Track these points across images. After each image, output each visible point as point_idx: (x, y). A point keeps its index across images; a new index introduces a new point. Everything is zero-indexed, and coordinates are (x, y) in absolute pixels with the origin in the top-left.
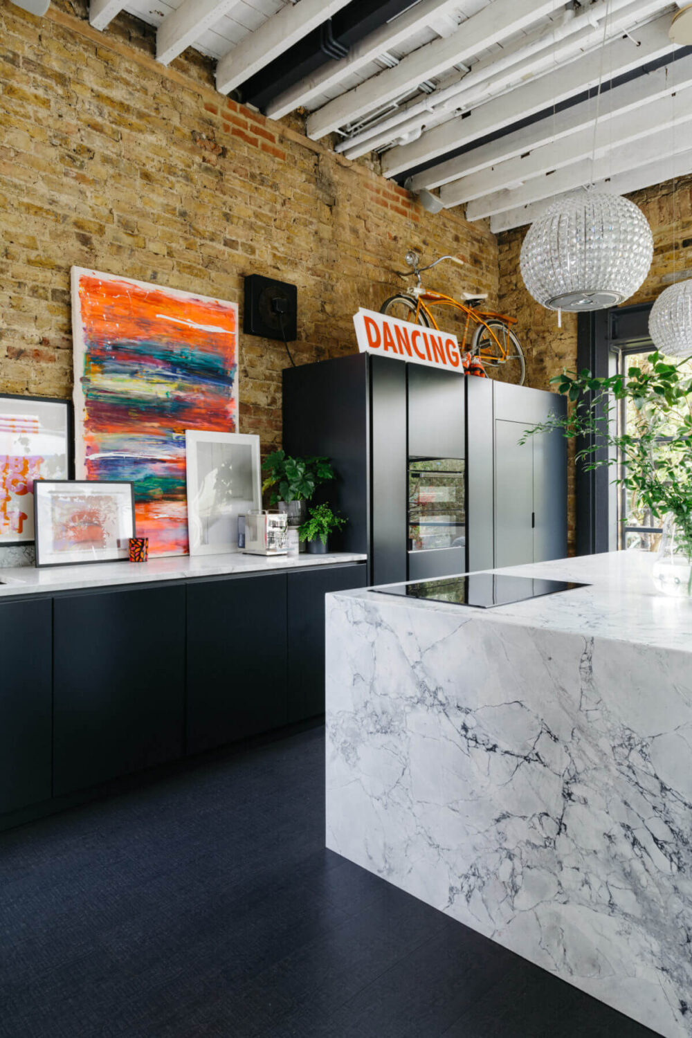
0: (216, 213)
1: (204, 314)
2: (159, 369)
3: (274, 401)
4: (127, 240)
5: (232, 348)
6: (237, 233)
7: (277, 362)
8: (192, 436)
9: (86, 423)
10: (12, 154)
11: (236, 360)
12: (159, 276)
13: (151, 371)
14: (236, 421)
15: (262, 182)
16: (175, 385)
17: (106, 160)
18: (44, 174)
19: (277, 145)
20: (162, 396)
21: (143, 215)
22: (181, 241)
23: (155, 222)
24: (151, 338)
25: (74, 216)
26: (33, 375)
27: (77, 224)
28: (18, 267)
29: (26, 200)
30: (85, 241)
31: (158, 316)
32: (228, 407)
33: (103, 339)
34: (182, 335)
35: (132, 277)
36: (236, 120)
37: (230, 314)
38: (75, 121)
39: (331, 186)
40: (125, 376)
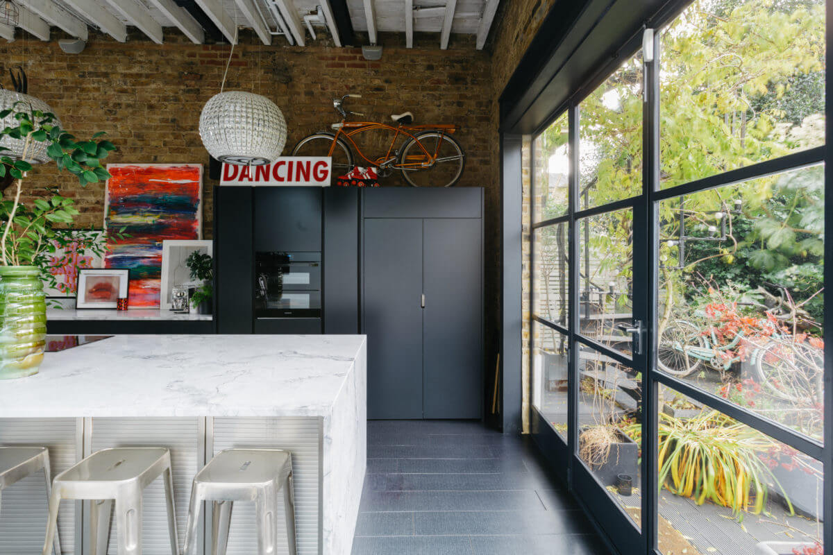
1: (178, 174)
2: (149, 209)
4: (140, 143)
5: (197, 190)
8: (167, 244)
9: (107, 240)
10: (83, 119)
11: (200, 196)
12: (158, 158)
13: (144, 210)
14: (199, 232)
15: (228, 85)
16: (159, 216)
17: (128, 106)
18: (96, 123)
19: (241, 59)
20: (150, 222)
21: (148, 128)
22: (171, 136)
23: (155, 129)
24: (145, 193)
25: (112, 139)
26: (92, 219)
27: (113, 142)
30: (117, 150)
31: (150, 180)
32: (193, 225)
33: (119, 197)
34: (164, 188)
35: (141, 163)
36: (209, 55)
37: (196, 171)
38: (113, 93)
39: (286, 69)
40: (130, 215)
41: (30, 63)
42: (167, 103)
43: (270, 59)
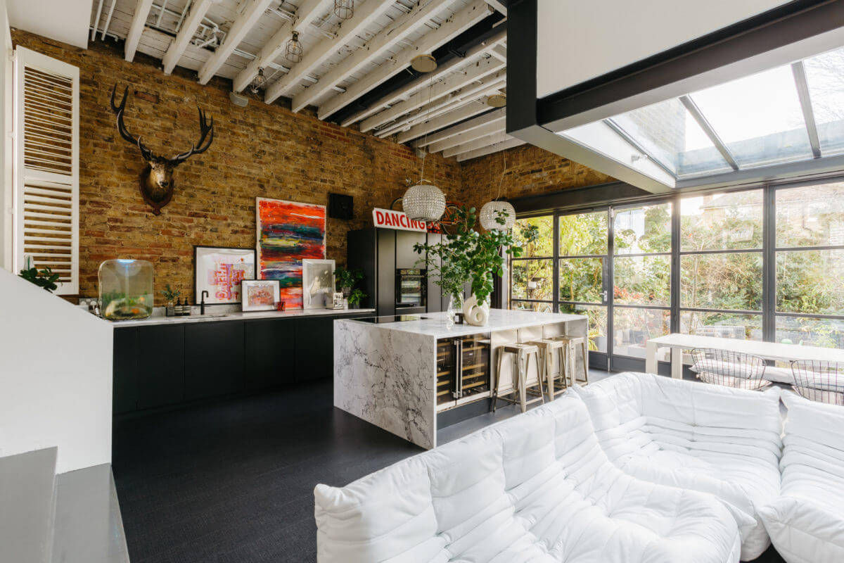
0: (318, 169)
1: (311, 211)
2: (291, 235)
3: (343, 245)
4: (279, 184)
5: (323, 224)
6: (327, 176)
7: (345, 228)
8: (306, 262)
9: (261, 258)
11: (325, 229)
12: (293, 197)
13: (288, 236)
14: (325, 254)
15: (339, 153)
16: (298, 241)
17: (271, 154)
18: (245, 163)
19: (346, 137)
20: (292, 245)
21: (286, 173)
22: (302, 183)
23: (291, 176)
24: (288, 223)
25: (258, 177)
26: (241, 240)
27: (259, 180)
28: (236, 199)
29: (239, 174)
30: (262, 186)
31: (291, 214)
32: (322, 249)
33: (269, 224)
34: (301, 221)
35: (281, 199)
36: (326, 130)
37: (322, 211)
38: (258, 141)
39: (371, 151)
40: (277, 239)
41: (187, 99)
42: (298, 157)
43: (362, 142)
